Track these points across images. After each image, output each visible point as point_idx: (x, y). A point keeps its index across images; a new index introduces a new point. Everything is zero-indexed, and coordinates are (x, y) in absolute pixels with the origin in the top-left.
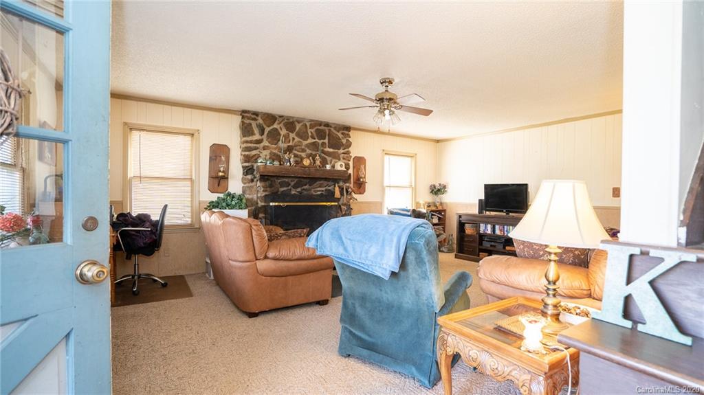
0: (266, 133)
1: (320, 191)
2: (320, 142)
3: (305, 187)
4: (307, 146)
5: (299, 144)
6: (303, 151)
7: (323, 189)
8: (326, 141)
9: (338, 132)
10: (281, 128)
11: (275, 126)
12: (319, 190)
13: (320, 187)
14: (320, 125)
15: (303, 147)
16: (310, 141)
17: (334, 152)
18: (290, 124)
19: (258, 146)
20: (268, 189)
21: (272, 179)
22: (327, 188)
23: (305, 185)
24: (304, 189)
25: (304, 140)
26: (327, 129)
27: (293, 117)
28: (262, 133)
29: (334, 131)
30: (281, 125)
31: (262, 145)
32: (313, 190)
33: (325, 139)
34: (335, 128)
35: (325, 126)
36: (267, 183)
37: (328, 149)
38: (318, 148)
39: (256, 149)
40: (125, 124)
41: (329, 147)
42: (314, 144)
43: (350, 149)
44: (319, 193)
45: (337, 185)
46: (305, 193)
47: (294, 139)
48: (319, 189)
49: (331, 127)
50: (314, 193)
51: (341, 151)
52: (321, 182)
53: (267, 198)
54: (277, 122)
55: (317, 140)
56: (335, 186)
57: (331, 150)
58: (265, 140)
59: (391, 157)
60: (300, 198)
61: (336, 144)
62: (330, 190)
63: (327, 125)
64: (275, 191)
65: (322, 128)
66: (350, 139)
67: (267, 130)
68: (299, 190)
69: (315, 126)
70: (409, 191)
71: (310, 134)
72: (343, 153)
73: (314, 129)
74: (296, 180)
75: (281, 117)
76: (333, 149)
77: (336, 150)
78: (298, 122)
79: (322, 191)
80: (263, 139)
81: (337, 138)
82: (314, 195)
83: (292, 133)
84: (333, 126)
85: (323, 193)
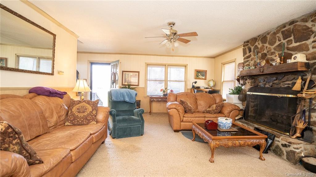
0: (252, 50)
2: (285, 41)
3: (275, 82)
4: (274, 49)
6: (272, 53)
8: (292, 38)
9: (307, 21)
10: (259, 44)
11: (257, 44)
14: (285, 27)
15: (272, 51)
16: (278, 43)
17: (300, 45)
18: (263, 38)
19: (248, 59)
20: (253, 84)
21: (255, 77)
22: (293, 81)
23: (276, 80)
24: (273, 83)
25: (272, 46)
26: (292, 26)
27: (265, 33)
28: (250, 51)
29: (303, 24)
30: (260, 42)
31: (250, 58)
32: (282, 83)
33: (290, 37)
34: (302, 21)
35: (290, 25)
36: (253, 80)
37: (294, 44)
39: (248, 61)
40: (222, 63)
41: (295, 42)
42: (280, 45)
44: (286, 86)
45: (300, 78)
46: (276, 86)
47: (267, 47)
48: (286, 83)
49: (297, 22)
50: (283, 86)
51: (312, 40)
52: (290, 76)
53: (250, 90)
54: (257, 40)
55: (282, 41)
57: (298, 44)
58: (252, 55)
61: (304, 35)
63: (292, 22)
64: (256, 85)
65: (287, 27)
67: (252, 48)
68: (271, 84)
71: (277, 38)
73: (280, 33)
75: (258, 36)
76: (299, 42)
77: (303, 42)
78: (268, 34)
79: (289, 84)
80: (251, 55)
81: (304, 29)
82: (282, 88)
83: (266, 43)
84: (299, 20)
85: (289, 86)
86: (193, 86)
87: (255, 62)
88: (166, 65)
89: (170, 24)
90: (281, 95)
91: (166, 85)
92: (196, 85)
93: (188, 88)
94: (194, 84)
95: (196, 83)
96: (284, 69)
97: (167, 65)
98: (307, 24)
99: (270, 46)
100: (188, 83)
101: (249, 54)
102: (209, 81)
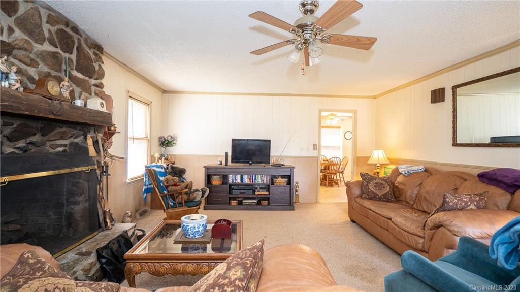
1: (61, 146)
2: (64, 55)
5: (26, 46)
7: (67, 142)
8: (74, 57)
9: (90, 48)
12: (59, 145)
13: (62, 138)
14: (66, 25)
15: (32, 56)
16: (47, 47)
17: (84, 80)
22: (72, 140)
23: (35, 134)
24: (32, 143)
25: (36, 42)
26: (75, 37)
29: (86, 46)
32: (48, 144)
33: (71, 53)
34: (86, 40)
35: (73, 29)
37: (75, 73)
38: (61, 66)
41: (77, 70)
42: (54, 55)
43: (103, 81)
44: (61, 149)
45: (89, 136)
49: (81, 37)
51: (93, 81)
52: (64, 129)
55: (59, 50)
56: (86, 138)
57: (80, 76)
59: (133, 101)
61: (88, 67)
62: (77, 144)
63: (75, 29)
65: (68, 31)
66: (102, 65)
68: (21, 144)
69: (58, 23)
70: (145, 143)
71: (47, 34)
72: (94, 85)
73: (56, 28)
74: (16, 123)
76: (82, 74)
77: (87, 78)
79: (65, 146)
81: (89, 57)
84: (84, 36)
85: (67, 148)
90: (88, 168)
98: (90, 52)
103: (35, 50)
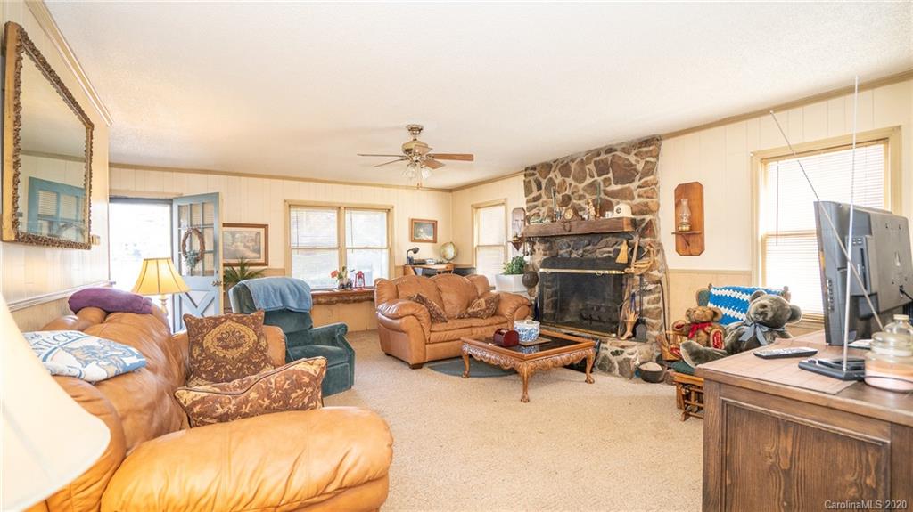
0: (543, 186)
1: (605, 253)
2: (600, 179)
3: (587, 248)
4: (584, 190)
6: (581, 197)
8: (610, 175)
9: (629, 154)
10: (556, 176)
11: (551, 175)
13: (607, 246)
14: (599, 155)
15: (581, 193)
16: (589, 180)
17: (622, 189)
18: (564, 167)
19: (536, 203)
20: (548, 252)
21: (551, 240)
23: (588, 245)
24: (586, 251)
25: (580, 183)
26: (609, 156)
27: (567, 157)
28: (539, 188)
29: (623, 155)
30: (557, 172)
31: (541, 201)
32: (598, 251)
33: (608, 173)
34: (624, 150)
35: (606, 152)
36: (548, 245)
37: (614, 187)
39: (536, 206)
40: (472, 206)
41: (616, 184)
42: (592, 185)
44: (605, 255)
46: (589, 256)
47: (570, 185)
48: (604, 249)
49: (616, 150)
50: (600, 256)
51: (637, 183)
52: (610, 238)
53: (544, 264)
54: (553, 169)
55: (596, 178)
57: (619, 187)
58: (543, 195)
60: (580, 263)
61: (627, 174)
63: (609, 150)
64: (554, 255)
65: (602, 157)
67: (544, 182)
68: (580, 252)
69: (592, 159)
71: (588, 172)
72: (639, 187)
73: (592, 163)
75: (555, 162)
76: (621, 184)
77: (627, 185)
78: (573, 161)
79: (609, 252)
80: (541, 195)
81: (625, 165)
82: (600, 259)
83: (568, 177)
84: (619, 148)
85: (611, 255)
86: (410, 260)
87: (551, 210)
88: (340, 208)
89: (412, 129)
90: (600, 272)
91: (342, 259)
92: (416, 257)
93: (397, 264)
94: (411, 254)
95: (415, 251)
96: (605, 227)
97: (343, 208)
98: (629, 157)
99: (577, 184)
100: (396, 252)
101: (538, 193)
102: (445, 245)
103: (580, 189)
